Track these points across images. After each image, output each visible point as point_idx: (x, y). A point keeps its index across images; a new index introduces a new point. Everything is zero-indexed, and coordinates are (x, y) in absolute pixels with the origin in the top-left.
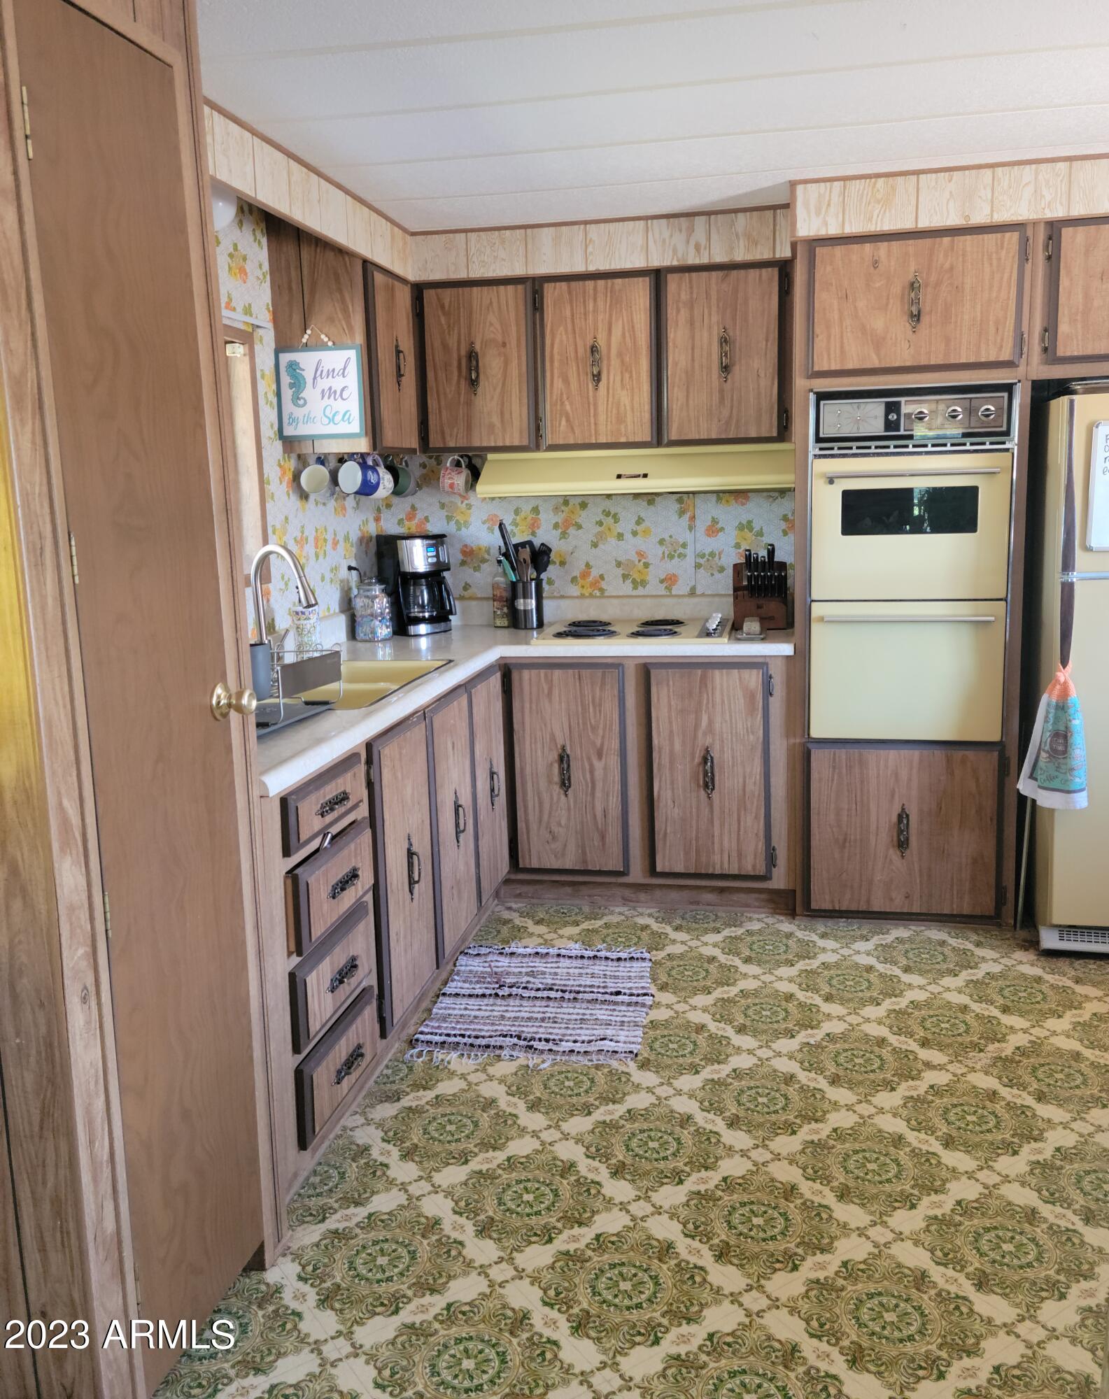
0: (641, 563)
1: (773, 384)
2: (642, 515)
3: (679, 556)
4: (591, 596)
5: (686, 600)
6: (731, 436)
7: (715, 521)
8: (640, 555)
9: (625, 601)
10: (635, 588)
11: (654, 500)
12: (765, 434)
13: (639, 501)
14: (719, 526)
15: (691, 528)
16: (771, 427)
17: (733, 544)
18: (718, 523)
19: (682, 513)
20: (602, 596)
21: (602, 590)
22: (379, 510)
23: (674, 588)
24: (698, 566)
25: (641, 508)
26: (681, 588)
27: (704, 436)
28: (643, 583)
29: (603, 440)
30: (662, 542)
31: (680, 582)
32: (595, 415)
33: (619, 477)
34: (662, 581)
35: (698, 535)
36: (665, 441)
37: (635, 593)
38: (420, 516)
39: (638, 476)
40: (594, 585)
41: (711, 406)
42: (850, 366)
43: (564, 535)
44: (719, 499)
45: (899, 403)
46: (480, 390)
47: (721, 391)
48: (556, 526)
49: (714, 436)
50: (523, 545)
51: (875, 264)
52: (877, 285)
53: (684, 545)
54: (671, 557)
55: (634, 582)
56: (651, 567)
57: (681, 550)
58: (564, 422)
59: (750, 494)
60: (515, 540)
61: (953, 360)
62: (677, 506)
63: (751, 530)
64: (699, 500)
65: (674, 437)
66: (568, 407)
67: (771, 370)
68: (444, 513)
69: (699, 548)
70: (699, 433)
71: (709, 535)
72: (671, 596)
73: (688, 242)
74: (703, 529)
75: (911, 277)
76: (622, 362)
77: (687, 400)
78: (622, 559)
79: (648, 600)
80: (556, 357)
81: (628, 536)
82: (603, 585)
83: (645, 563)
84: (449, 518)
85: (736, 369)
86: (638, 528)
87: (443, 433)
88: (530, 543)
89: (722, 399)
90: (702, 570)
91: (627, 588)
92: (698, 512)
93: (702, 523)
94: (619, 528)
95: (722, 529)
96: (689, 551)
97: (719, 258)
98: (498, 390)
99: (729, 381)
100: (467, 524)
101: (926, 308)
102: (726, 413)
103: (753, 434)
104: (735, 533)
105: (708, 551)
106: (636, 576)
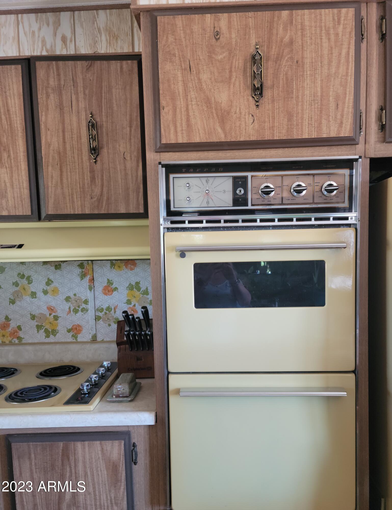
0: (52, 316)
1: (138, 166)
2: (51, 277)
3: (82, 311)
4: (10, 343)
5: (88, 346)
6: (103, 212)
7: (110, 282)
8: (51, 309)
9: (38, 347)
10: (48, 336)
11: (60, 265)
12: (132, 210)
13: (48, 266)
14: (113, 286)
15: (90, 288)
16: (138, 204)
17: (125, 301)
18: (112, 284)
19: (83, 276)
20: (20, 344)
21: (19, 338)
23: (79, 336)
24: (97, 318)
25: (51, 273)
26: (85, 336)
27: (78, 211)
28: (54, 332)
30: (68, 299)
31: (84, 331)
34: (69, 331)
35: (97, 293)
36: (43, 215)
37: (47, 340)
39: (13, 247)
40: (13, 334)
41: (84, 184)
42: (197, 140)
44: (112, 265)
45: (246, 178)
47: (92, 171)
49: (87, 212)
51: (217, 35)
52: (220, 57)
53: (86, 302)
54: (76, 311)
55: (46, 331)
56: (60, 319)
57: (84, 306)
59: (137, 262)
61: (296, 136)
62: (78, 271)
63: (139, 289)
64: (96, 267)
65: (51, 211)
67: (135, 153)
69: (98, 304)
70: (74, 209)
71: (105, 294)
72: (77, 343)
73: (55, 34)
74: (101, 289)
75: (252, 50)
77: (61, 180)
78: (36, 312)
79: (58, 347)
81: (40, 294)
82: (21, 334)
83: (54, 316)
85: (104, 152)
86: (48, 288)
89: (93, 179)
90: (101, 322)
91: (41, 337)
92: (96, 276)
93: (100, 285)
94: (33, 288)
95: (116, 289)
96: (90, 306)
97: (84, 50)
99: (99, 162)
101: (268, 81)
102: (97, 191)
103: (123, 210)
104: (126, 292)
105: (105, 307)
106: (48, 326)
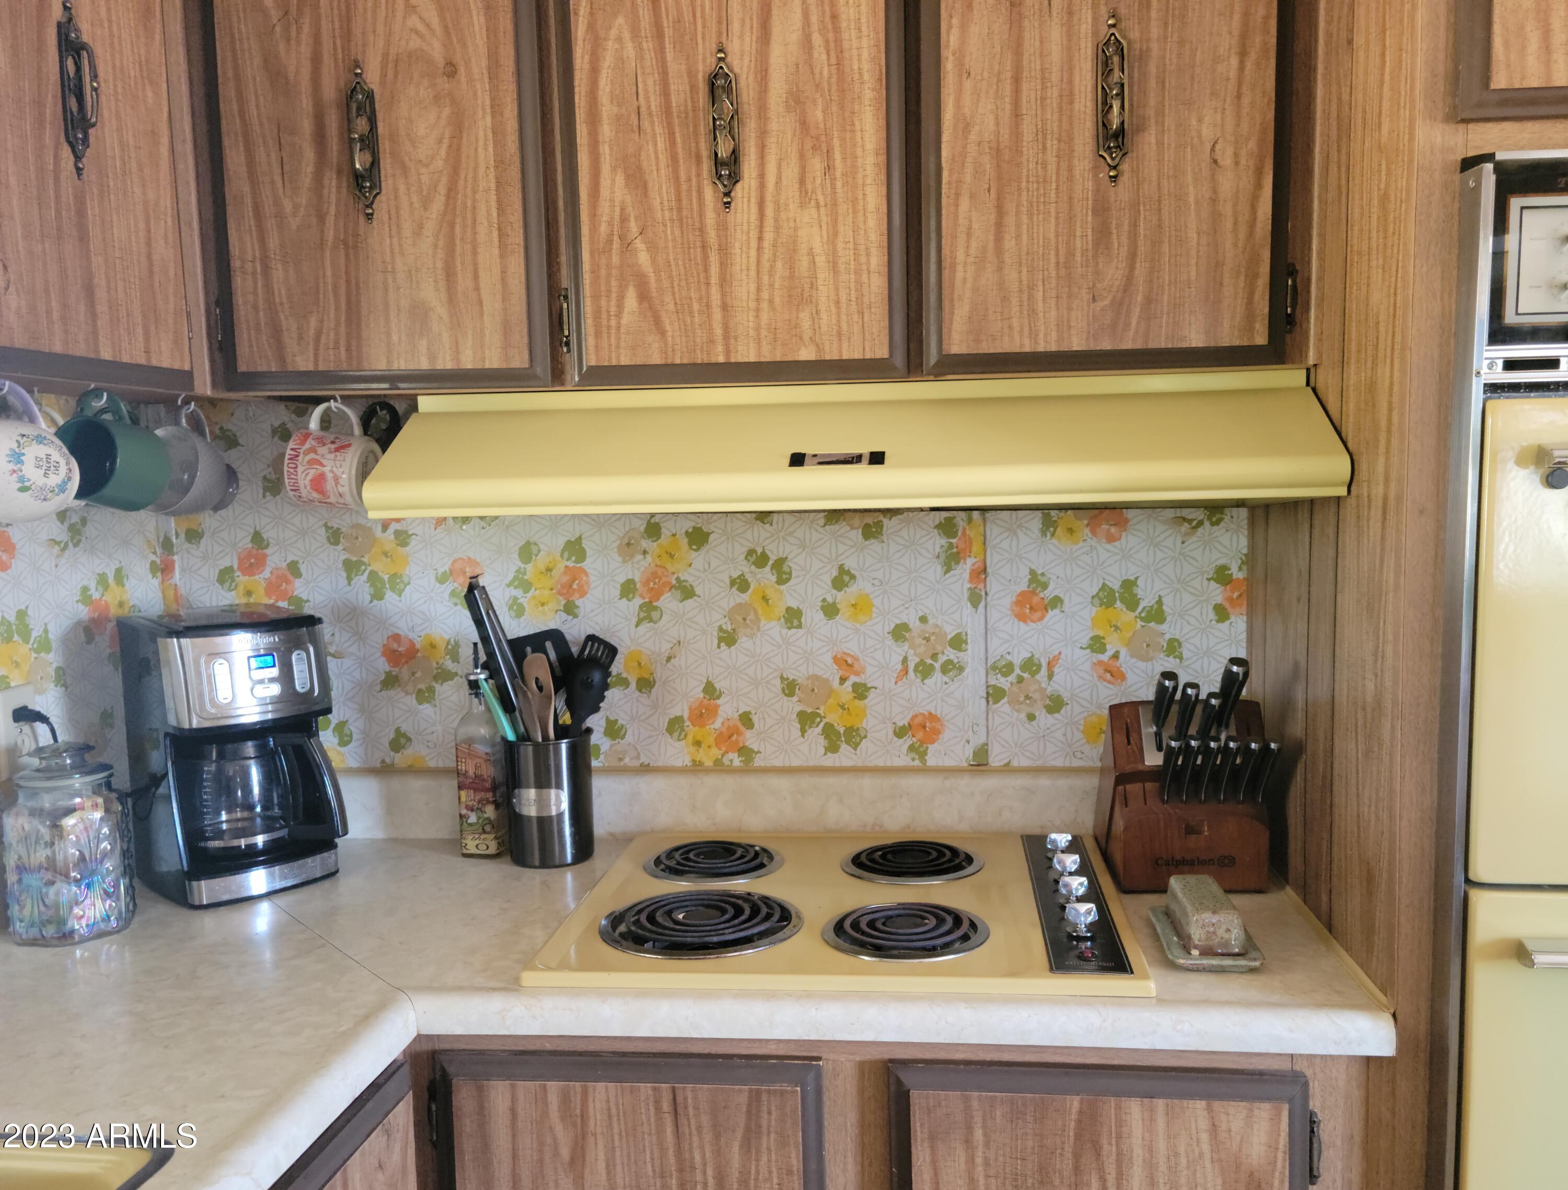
0: (848, 684)
1: (1259, 186)
2: (851, 564)
3: (945, 670)
4: (719, 767)
5: (964, 783)
6: (1128, 345)
7: (1037, 581)
8: (845, 663)
9: (806, 781)
10: (832, 748)
11: (879, 525)
12: (1228, 337)
13: (841, 528)
14: (1048, 594)
15: (975, 599)
16: (1250, 317)
17: (1085, 641)
18: (1045, 586)
19: (951, 559)
20: (748, 769)
21: (746, 753)
22: (167, 545)
23: (932, 748)
24: (994, 695)
25: (847, 549)
26: (950, 750)
27: (1047, 343)
28: (854, 736)
29: (746, 353)
30: (900, 632)
31: (946, 735)
32: (724, 281)
33: (797, 460)
34: (900, 733)
35: (994, 615)
36: (932, 357)
37: (830, 760)
38: (276, 560)
39: (855, 459)
40: (727, 738)
41: (1071, 254)
43: (648, 613)
44: (1049, 526)
46: (381, 206)
47: (1101, 209)
48: (628, 589)
49: (1077, 344)
50: (537, 641)
53: (958, 642)
54: (924, 671)
55: (829, 732)
56: (872, 695)
57: (951, 654)
58: (631, 301)
59: (1130, 514)
60: (515, 628)
62: (938, 542)
63: (1132, 603)
64: (996, 528)
65: (958, 344)
66: (643, 258)
67: (1252, 144)
68: (338, 554)
69: (997, 649)
70: (1034, 335)
71: (1022, 618)
72: (925, 770)
74: (1007, 601)
76: (804, 124)
77: (999, 239)
78: (799, 674)
79: (867, 783)
80: (607, 109)
81: (813, 616)
82: (750, 739)
83: (855, 686)
84: (351, 568)
85: (1147, 141)
86: (840, 596)
87: (277, 332)
88: (556, 636)
89: (1102, 234)
90: (1003, 706)
91: (810, 749)
92: (993, 560)
93: (1004, 587)
94: (790, 597)
95: (1057, 602)
96: (972, 657)
98: (438, 204)
99: (1125, 179)
100: (397, 583)
102: (1114, 273)
103: (1196, 339)
104: (1089, 612)
105: (1017, 659)
106: (833, 717)
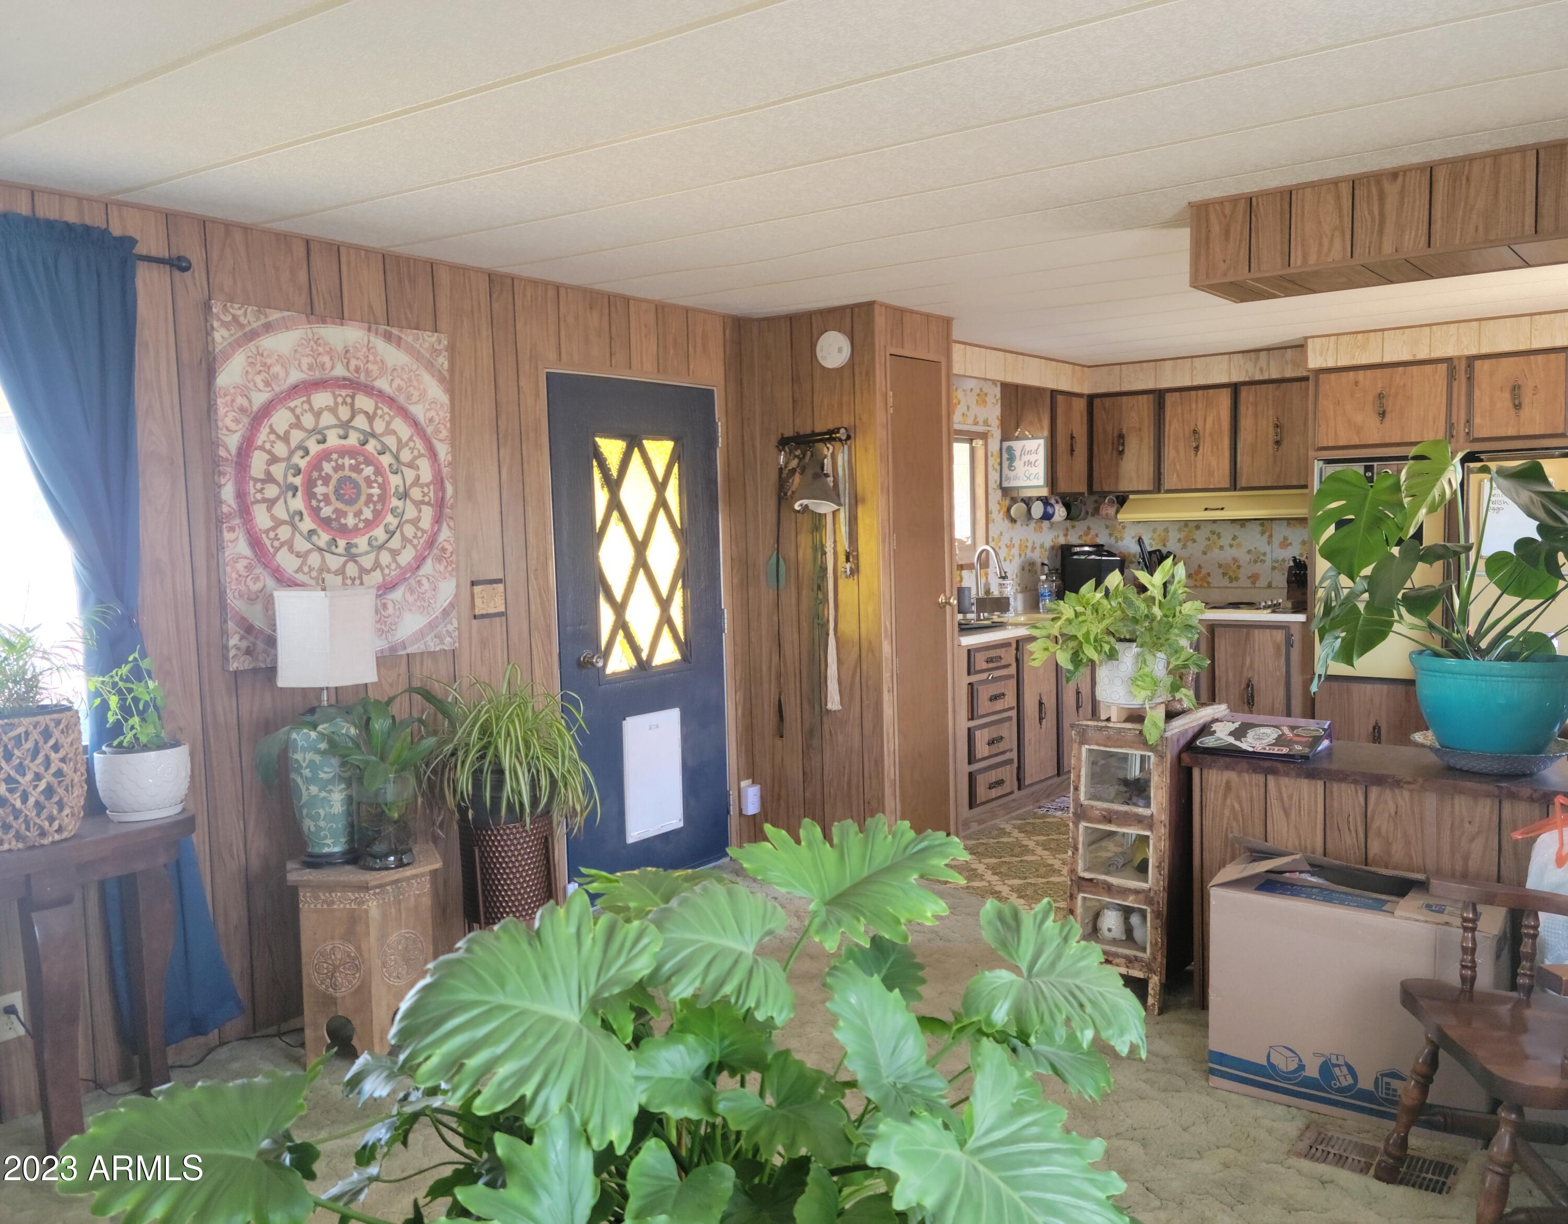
0: (1236, 565)
2: (1236, 533)
3: (1261, 561)
4: (1201, 586)
5: (1264, 591)
6: (1281, 484)
7: (1285, 538)
8: (1235, 560)
9: (1223, 590)
10: (1231, 582)
11: (1244, 524)
13: (1234, 525)
14: (1288, 542)
15: (1269, 543)
19: (1263, 533)
20: (1209, 587)
21: (1208, 583)
22: (1067, 529)
23: (1257, 582)
24: (1274, 568)
25: (1236, 530)
26: (1262, 583)
27: (1263, 484)
28: (1237, 579)
29: (1199, 486)
30: (1249, 552)
31: (1262, 579)
32: (1195, 471)
33: (1206, 509)
34: (1249, 578)
35: (1274, 547)
36: (1238, 487)
37: (1230, 585)
38: (1093, 533)
39: (1217, 509)
40: (1203, 579)
41: (1268, 465)
42: (1341, 444)
43: (1184, 546)
44: (1289, 524)
45: (1373, 466)
46: (1125, 457)
47: (1275, 457)
48: (1179, 540)
49: (1269, 484)
50: (1154, 552)
51: (1357, 383)
52: (1358, 396)
53: (1264, 554)
54: (1255, 562)
55: (1230, 578)
56: (1242, 568)
57: (1262, 557)
58: (1175, 476)
60: (1149, 549)
61: (1406, 440)
62: (1260, 528)
64: (1275, 524)
65: (1244, 485)
66: (1178, 467)
68: (1108, 531)
69: (1275, 556)
70: (1260, 482)
71: (1281, 548)
72: (1255, 587)
73: (1255, 367)
74: (1276, 544)
75: (1379, 391)
76: (1213, 439)
77: (1252, 462)
78: (1223, 562)
79: (1240, 590)
80: (1172, 437)
81: (1227, 547)
82: (1210, 579)
84: (1111, 535)
85: (1285, 443)
87: (1101, 482)
88: (1159, 551)
89: (1275, 461)
90: (1276, 571)
91: (1225, 582)
92: (1274, 532)
93: (1276, 540)
94: (1221, 542)
95: (1291, 544)
96: (1268, 558)
97: (1274, 376)
98: (1135, 456)
99: (1280, 450)
100: (1122, 539)
101: (1389, 409)
102: (1277, 470)
103: (1295, 483)
104: (1299, 546)
105: (1280, 558)
106: (1231, 574)
